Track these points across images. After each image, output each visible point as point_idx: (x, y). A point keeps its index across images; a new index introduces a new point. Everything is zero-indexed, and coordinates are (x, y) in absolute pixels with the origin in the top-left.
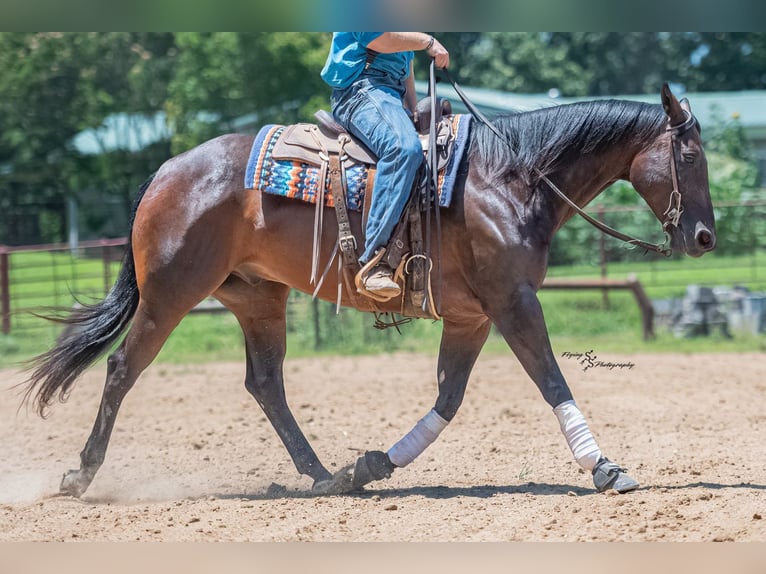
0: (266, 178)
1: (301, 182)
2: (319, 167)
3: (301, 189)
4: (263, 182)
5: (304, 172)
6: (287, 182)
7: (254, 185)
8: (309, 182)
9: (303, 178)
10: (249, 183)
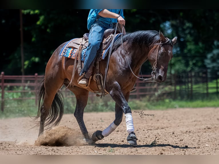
0: (64, 53)
1: (72, 53)
2: (77, 49)
3: (71, 55)
4: (64, 54)
5: (73, 50)
6: (69, 53)
7: (61, 55)
8: (74, 53)
9: (73, 52)
10: (60, 54)
